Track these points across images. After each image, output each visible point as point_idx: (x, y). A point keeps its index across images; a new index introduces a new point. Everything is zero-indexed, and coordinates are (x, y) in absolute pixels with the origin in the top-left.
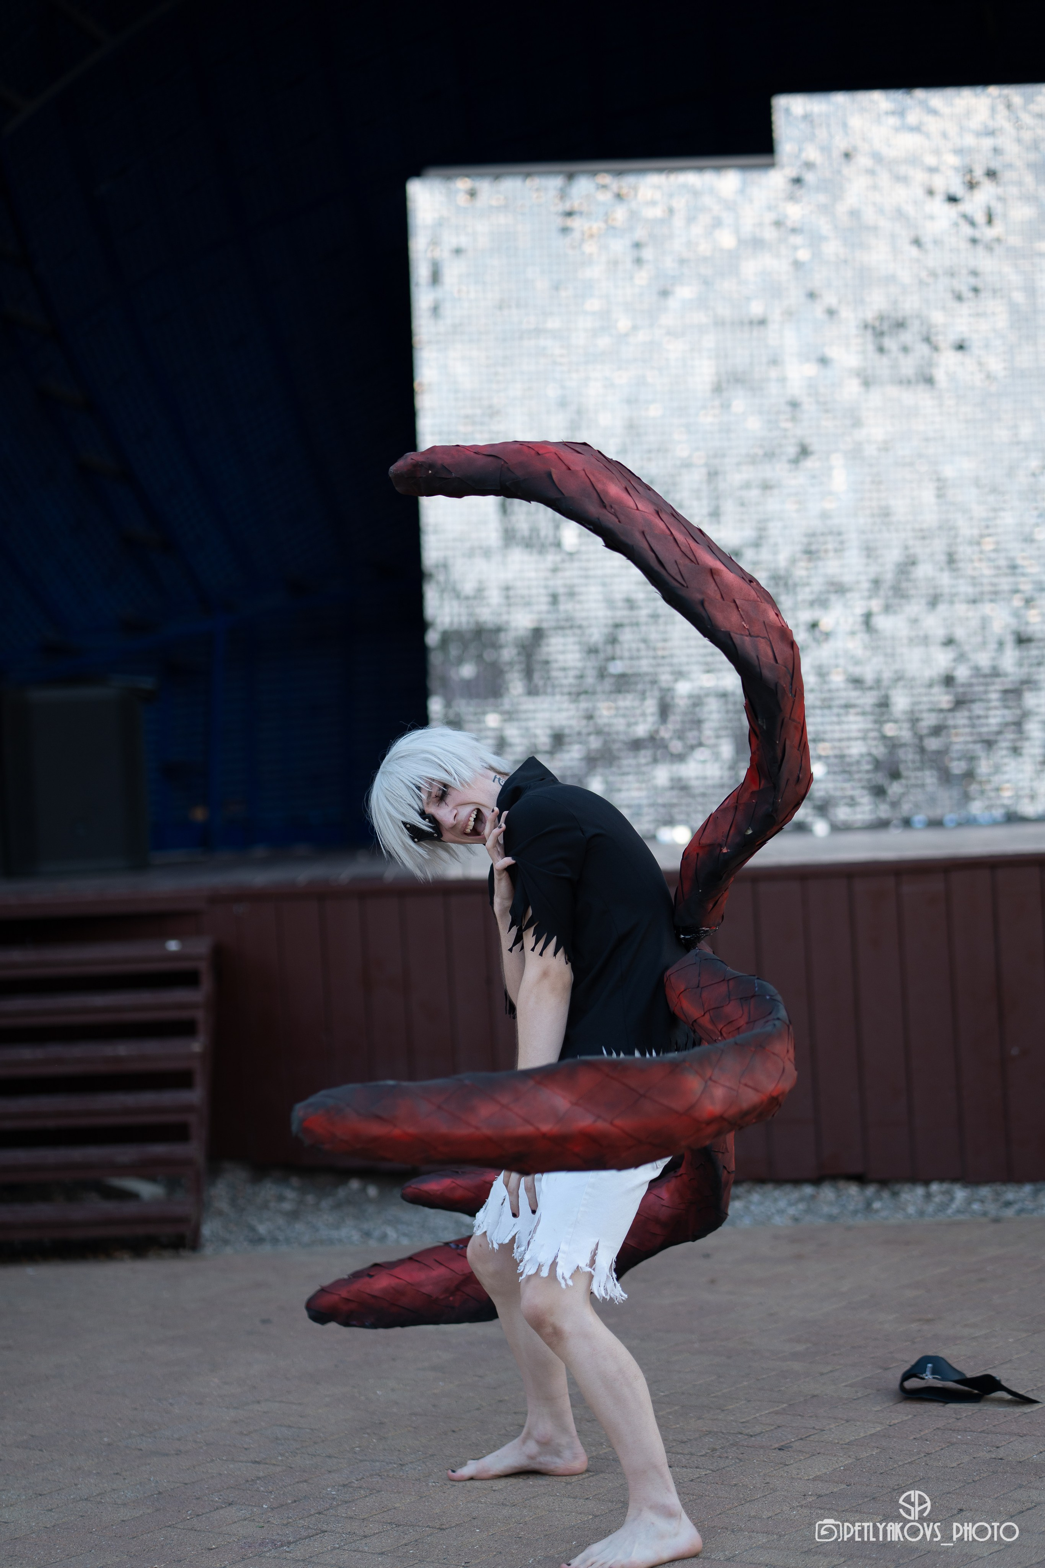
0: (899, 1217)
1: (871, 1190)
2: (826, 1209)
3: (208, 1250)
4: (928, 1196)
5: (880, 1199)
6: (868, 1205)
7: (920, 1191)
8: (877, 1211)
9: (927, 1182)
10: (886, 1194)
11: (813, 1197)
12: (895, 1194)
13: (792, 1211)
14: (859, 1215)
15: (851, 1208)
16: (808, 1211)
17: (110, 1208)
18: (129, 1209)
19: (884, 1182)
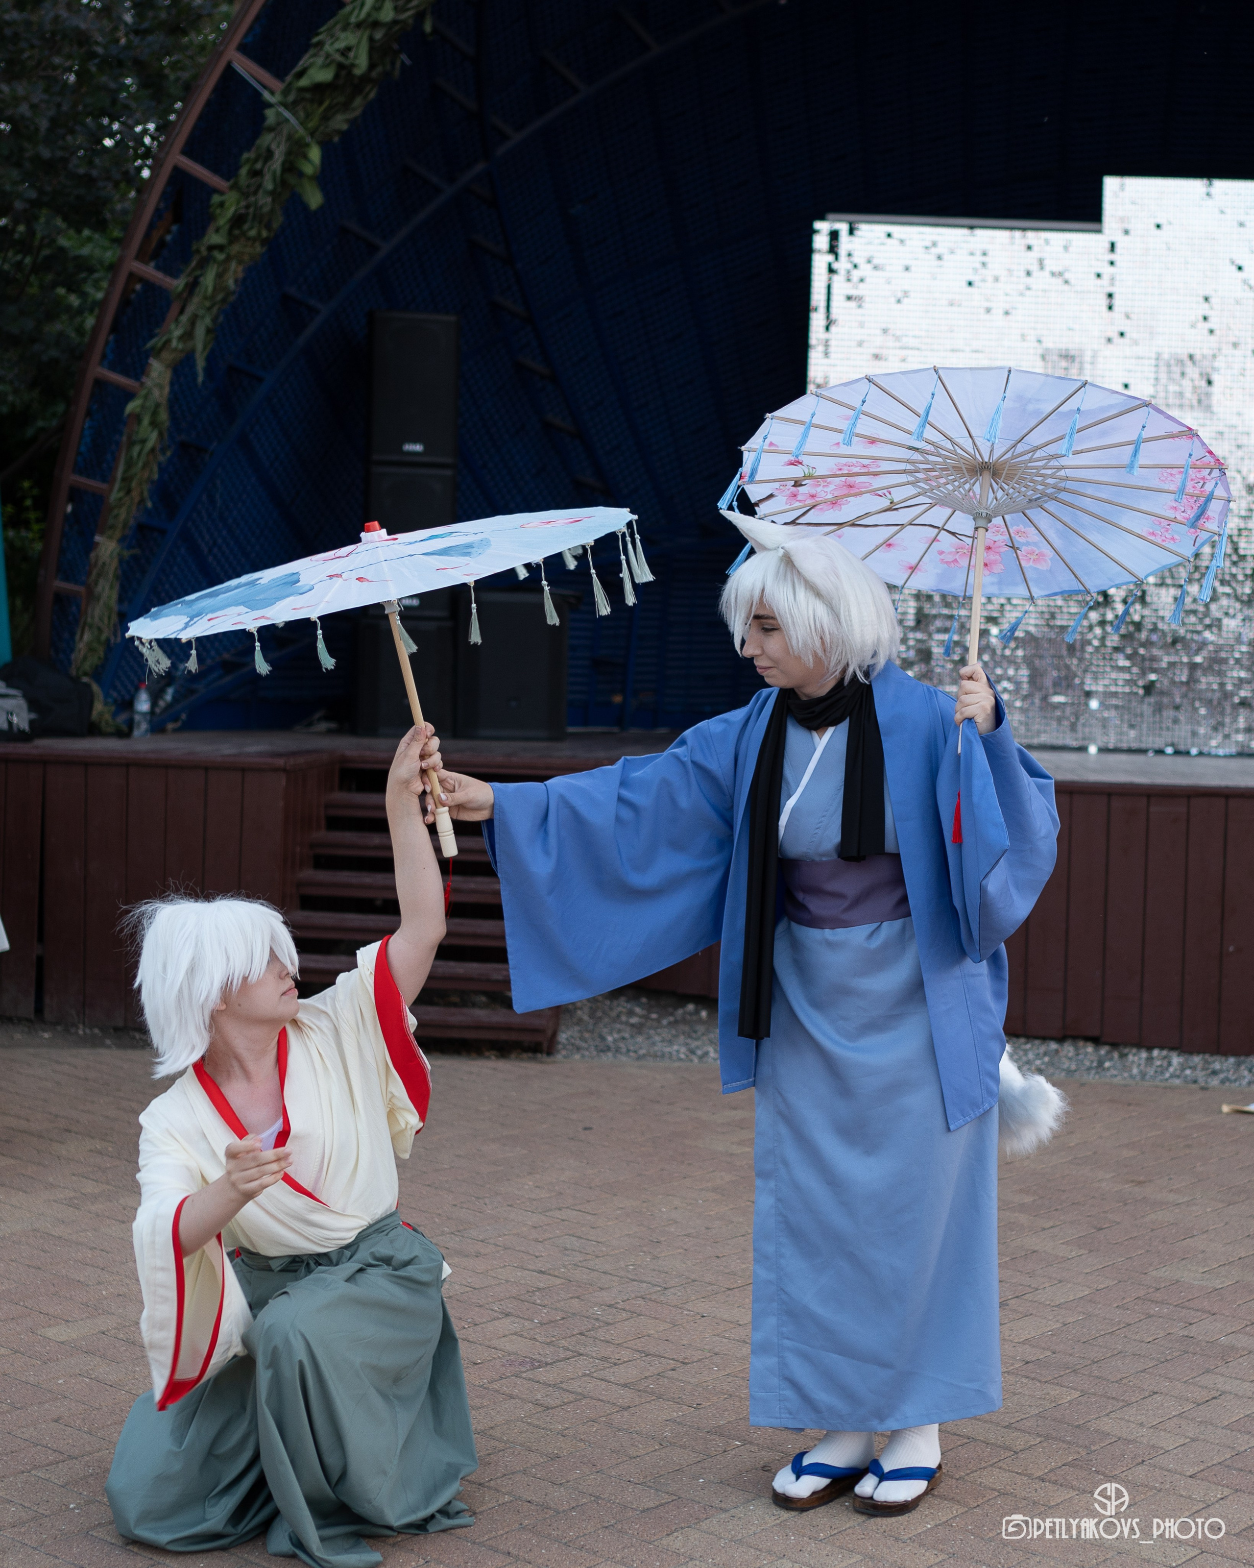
0: (1126, 1075)
1: (1103, 1051)
2: (1066, 1064)
3: (559, 1057)
4: (1150, 1059)
5: (1111, 1059)
6: (1101, 1064)
7: (1144, 1054)
8: (1108, 1069)
9: (1150, 1049)
10: (1116, 1055)
11: (1057, 1052)
12: (1123, 1056)
13: (1038, 1062)
14: (1093, 1072)
15: (1087, 1063)
16: (1051, 1064)
17: (482, 1015)
18: (497, 1016)
19: (1114, 1045)
